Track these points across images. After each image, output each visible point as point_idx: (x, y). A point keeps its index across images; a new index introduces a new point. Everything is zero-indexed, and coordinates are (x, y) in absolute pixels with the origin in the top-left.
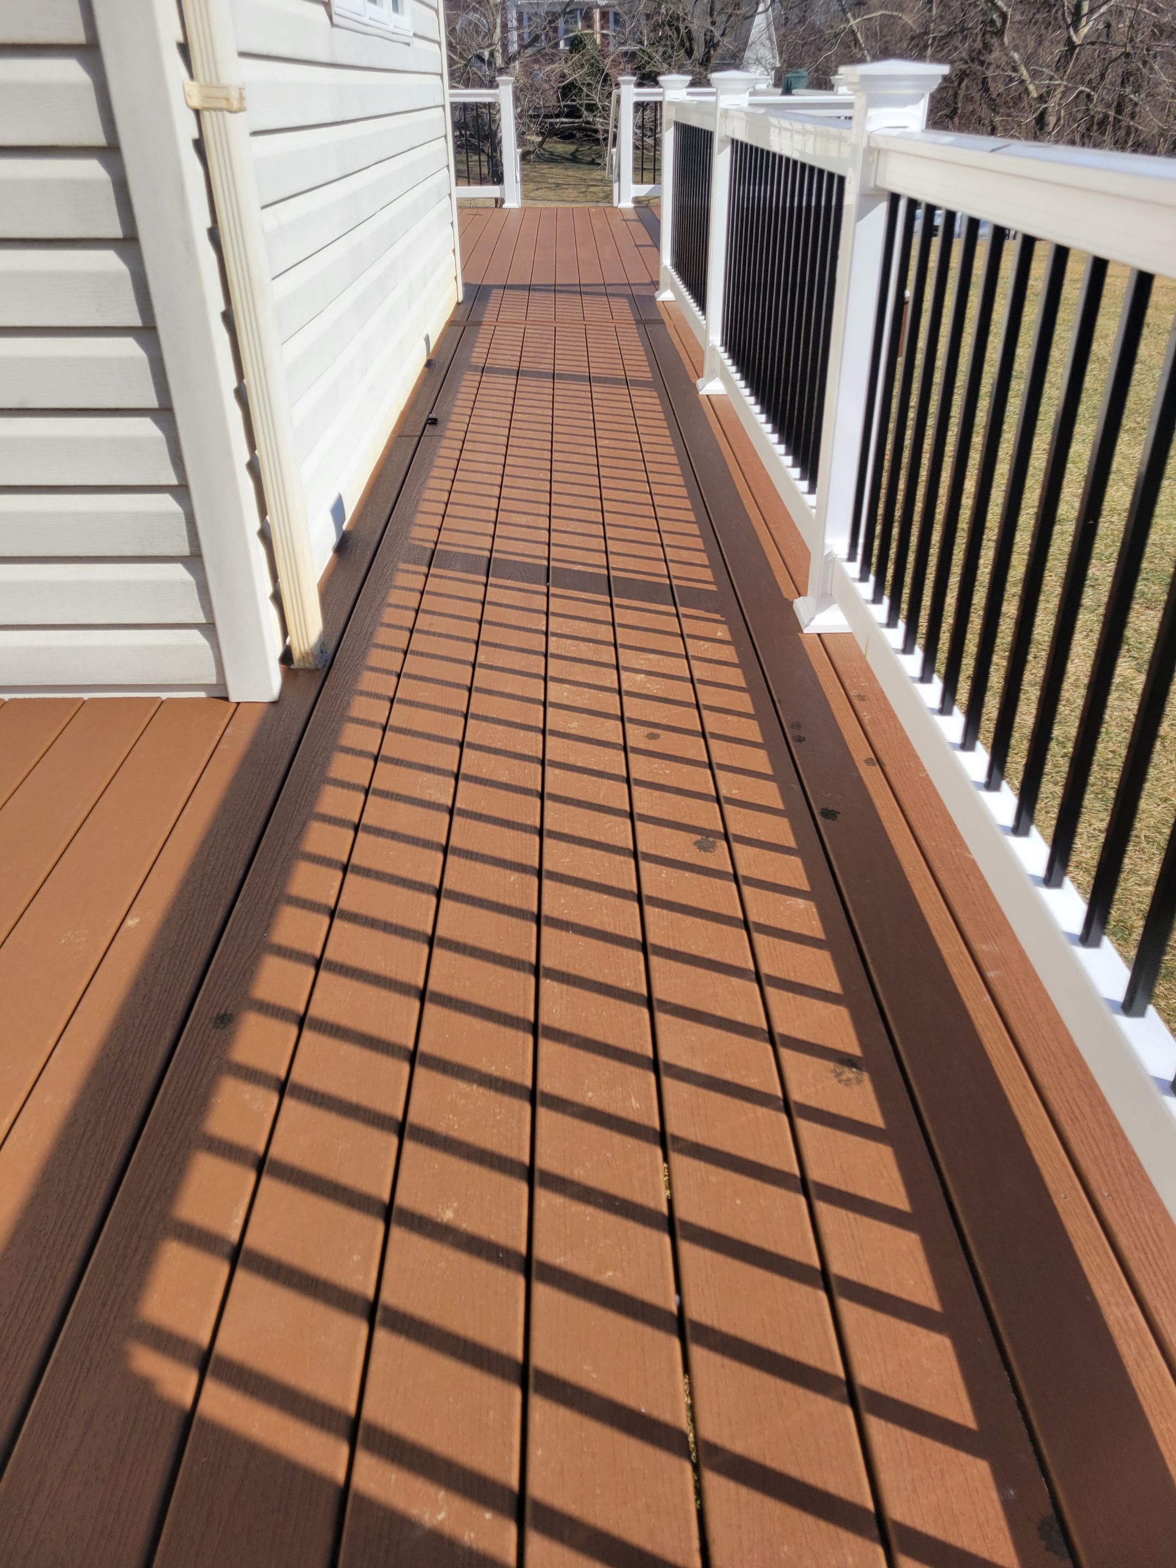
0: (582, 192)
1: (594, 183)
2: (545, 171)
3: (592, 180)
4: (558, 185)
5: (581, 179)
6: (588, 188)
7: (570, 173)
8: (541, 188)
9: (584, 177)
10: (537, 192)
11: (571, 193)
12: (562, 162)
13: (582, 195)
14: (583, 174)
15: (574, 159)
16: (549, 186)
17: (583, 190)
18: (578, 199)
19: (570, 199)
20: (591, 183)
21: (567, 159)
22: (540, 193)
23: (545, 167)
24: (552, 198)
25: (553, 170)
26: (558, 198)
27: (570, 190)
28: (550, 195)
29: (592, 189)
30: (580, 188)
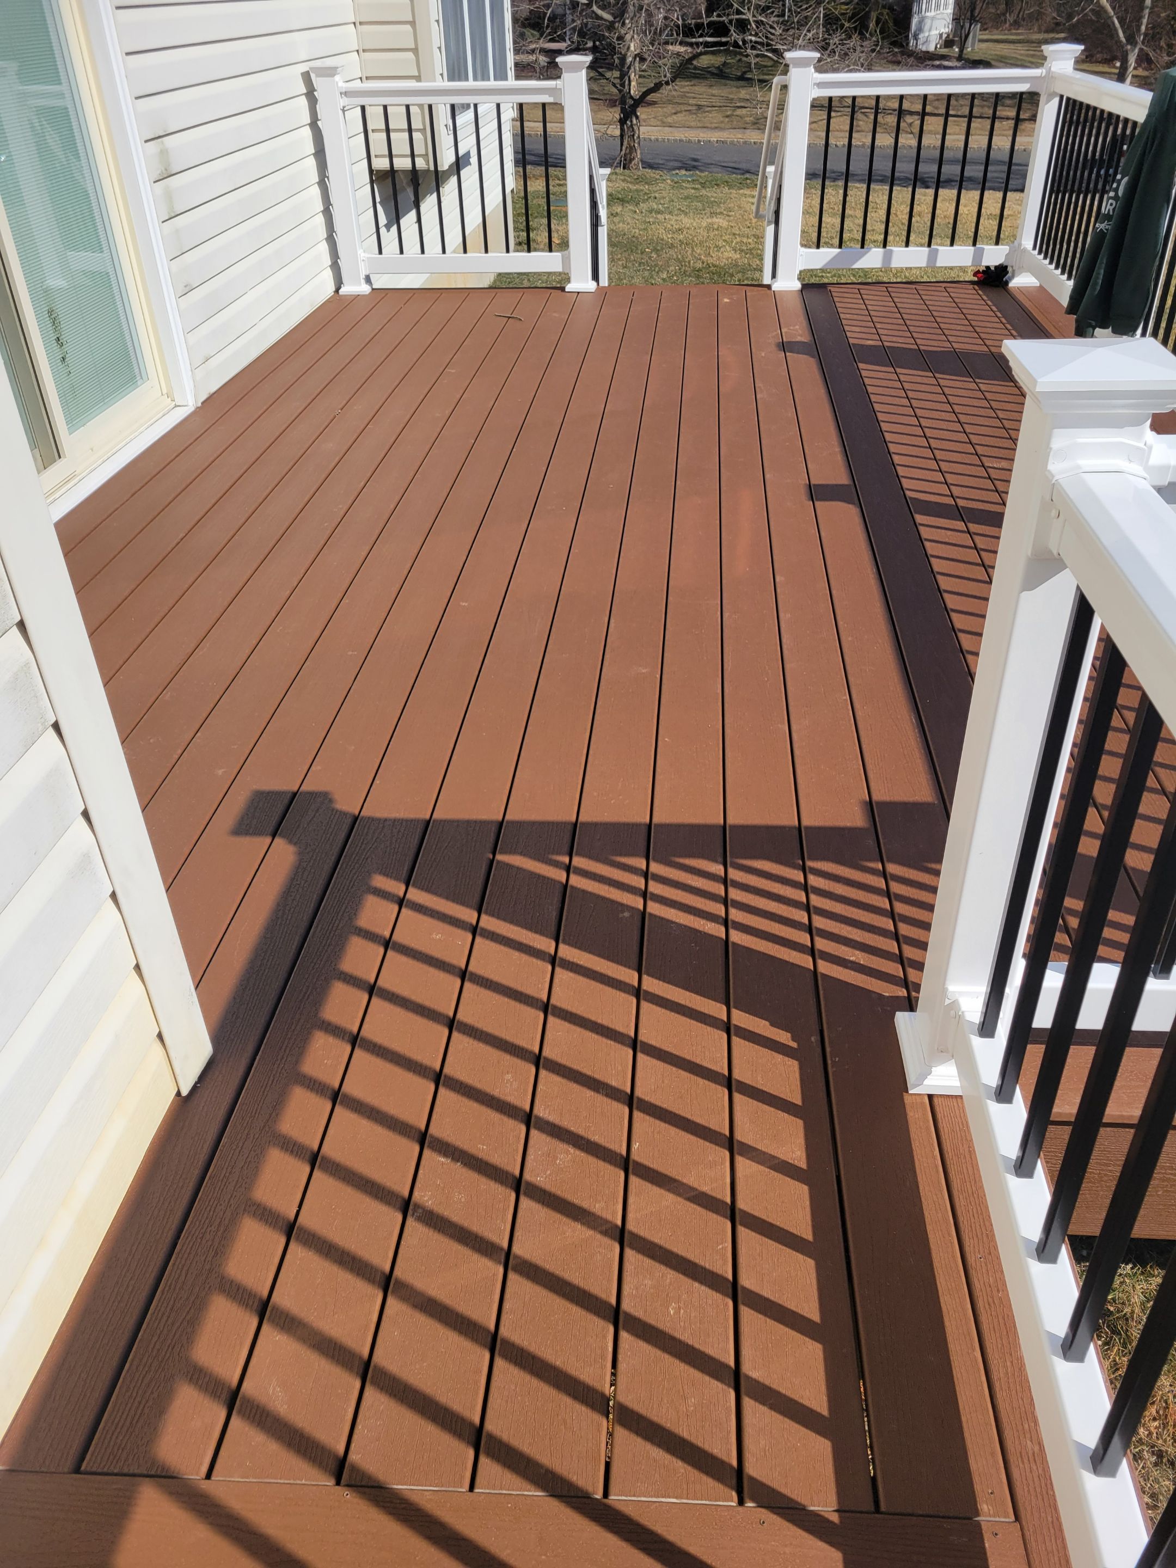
0: (727, 116)
1: (742, 104)
2: (687, 89)
3: (741, 100)
4: (699, 107)
5: (728, 99)
6: (734, 111)
7: (715, 91)
8: (681, 112)
9: (731, 96)
10: (675, 117)
11: (715, 117)
12: (706, 78)
13: (727, 120)
14: (730, 93)
15: (720, 74)
16: (690, 108)
17: (729, 113)
18: (722, 125)
19: (714, 125)
20: (738, 104)
21: (713, 74)
22: (680, 118)
23: (686, 84)
24: (693, 124)
25: (696, 88)
26: (699, 125)
27: (714, 114)
28: (691, 119)
29: (739, 112)
30: (726, 111)
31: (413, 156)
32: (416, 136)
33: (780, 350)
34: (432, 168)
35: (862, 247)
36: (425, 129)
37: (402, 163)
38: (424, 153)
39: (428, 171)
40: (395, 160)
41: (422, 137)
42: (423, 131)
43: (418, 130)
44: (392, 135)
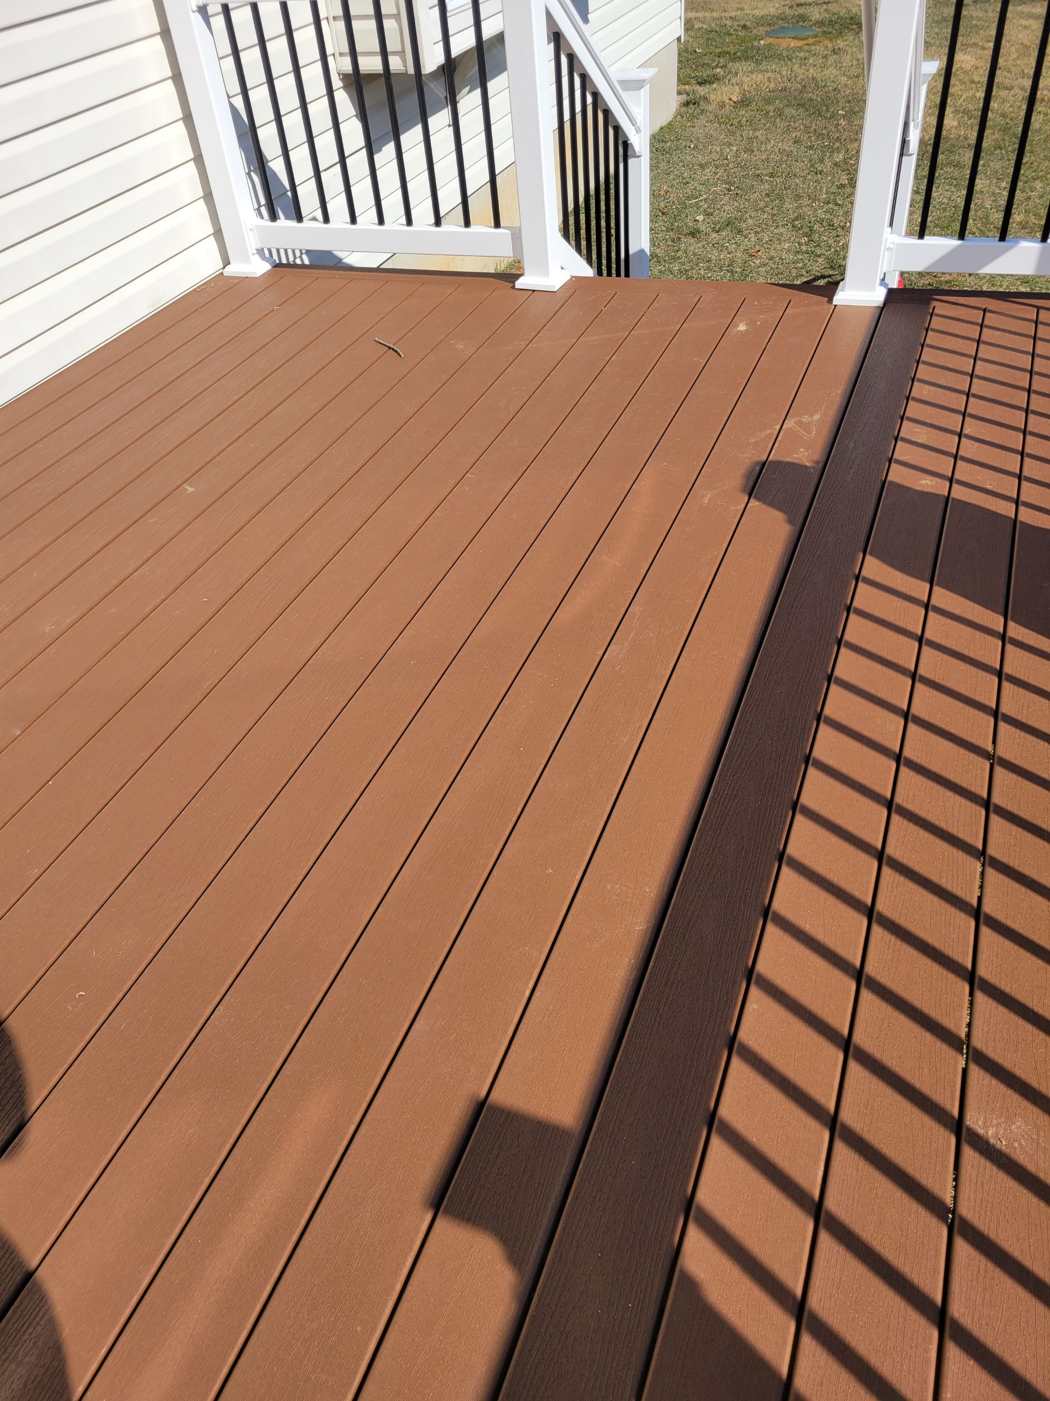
31: (384, 53)
32: (388, 24)
33: (744, 491)
34: (411, 71)
35: (1002, 238)
36: (399, 14)
37: (371, 64)
38: (399, 49)
39: (405, 74)
40: (361, 60)
41: (396, 26)
42: (397, 17)
43: (390, 16)
44: (355, 24)
